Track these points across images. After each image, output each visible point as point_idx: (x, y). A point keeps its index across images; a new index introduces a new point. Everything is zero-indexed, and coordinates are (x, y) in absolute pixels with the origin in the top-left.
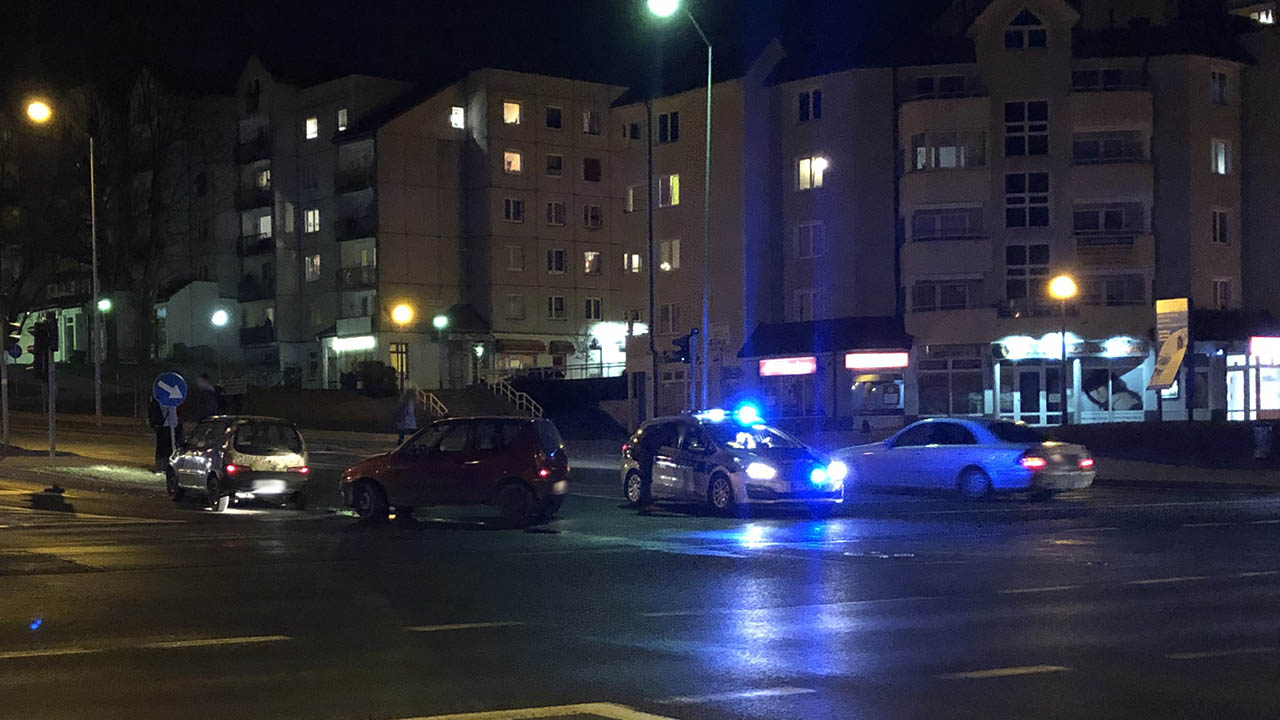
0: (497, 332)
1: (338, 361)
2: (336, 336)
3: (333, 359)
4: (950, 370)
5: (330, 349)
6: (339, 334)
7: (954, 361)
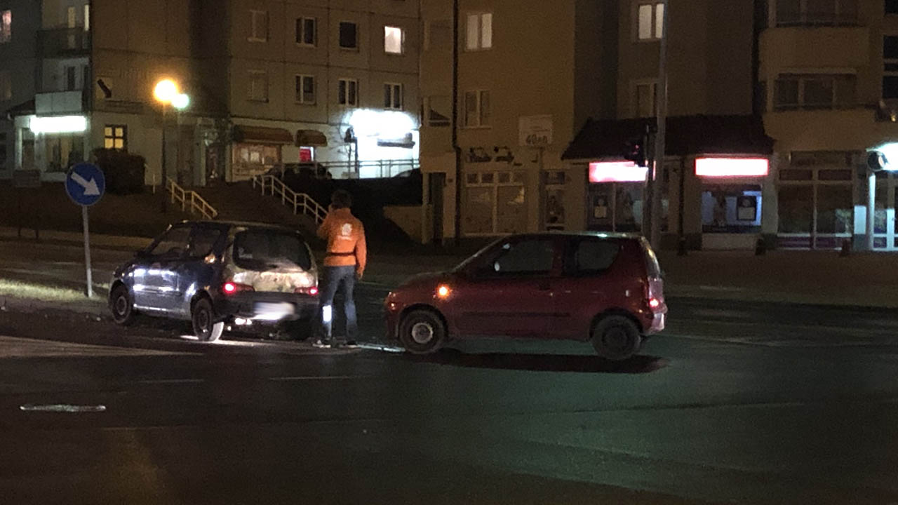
0: (235, 116)
1: (35, 145)
2: (34, 113)
3: (29, 142)
4: (816, 181)
5: (27, 130)
6: (38, 111)
7: (820, 172)
